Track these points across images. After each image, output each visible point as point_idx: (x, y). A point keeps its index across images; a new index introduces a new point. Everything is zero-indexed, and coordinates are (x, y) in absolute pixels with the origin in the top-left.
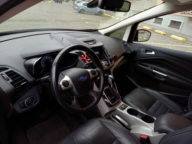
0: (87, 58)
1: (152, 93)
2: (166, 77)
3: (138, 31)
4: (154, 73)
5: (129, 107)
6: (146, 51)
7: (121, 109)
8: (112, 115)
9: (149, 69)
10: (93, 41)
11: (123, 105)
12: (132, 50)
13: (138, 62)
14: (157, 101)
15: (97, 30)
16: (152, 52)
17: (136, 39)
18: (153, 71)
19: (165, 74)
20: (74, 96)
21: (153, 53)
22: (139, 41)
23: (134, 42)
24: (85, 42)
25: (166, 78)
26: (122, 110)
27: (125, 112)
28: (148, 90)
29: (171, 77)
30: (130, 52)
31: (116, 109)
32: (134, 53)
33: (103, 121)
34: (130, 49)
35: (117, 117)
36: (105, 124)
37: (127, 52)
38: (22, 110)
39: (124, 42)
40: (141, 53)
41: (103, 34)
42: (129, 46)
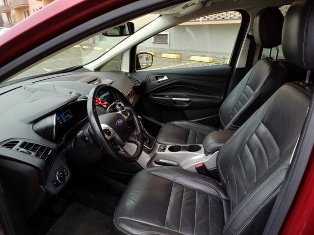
0: (102, 102)
1: (182, 124)
2: (189, 101)
3: (137, 55)
4: (175, 102)
5: (168, 147)
6: (157, 78)
7: (161, 151)
8: (155, 162)
9: (167, 98)
10: (96, 79)
11: (160, 146)
12: (140, 81)
13: (152, 94)
14: (190, 131)
15: (82, 67)
16: (163, 77)
17: (139, 67)
18: (173, 99)
19: (187, 98)
20: (118, 146)
21: (165, 78)
22: (142, 68)
23: (137, 71)
24: (89, 83)
25: (189, 103)
26: (163, 151)
27: (167, 152)
28: (176, 123)
29: (194, 100)
30: (139, 85)
31: (156, 154)
32: (144, 85)
33: (149, 171)
34: (138, 81)
35: (161, 161)
36: (153, 173)
37: (136, 85)
38: (57, 189)
39: (126, 74)
40: (152, 82)
41: (93, 70)
42: (133, 76)
